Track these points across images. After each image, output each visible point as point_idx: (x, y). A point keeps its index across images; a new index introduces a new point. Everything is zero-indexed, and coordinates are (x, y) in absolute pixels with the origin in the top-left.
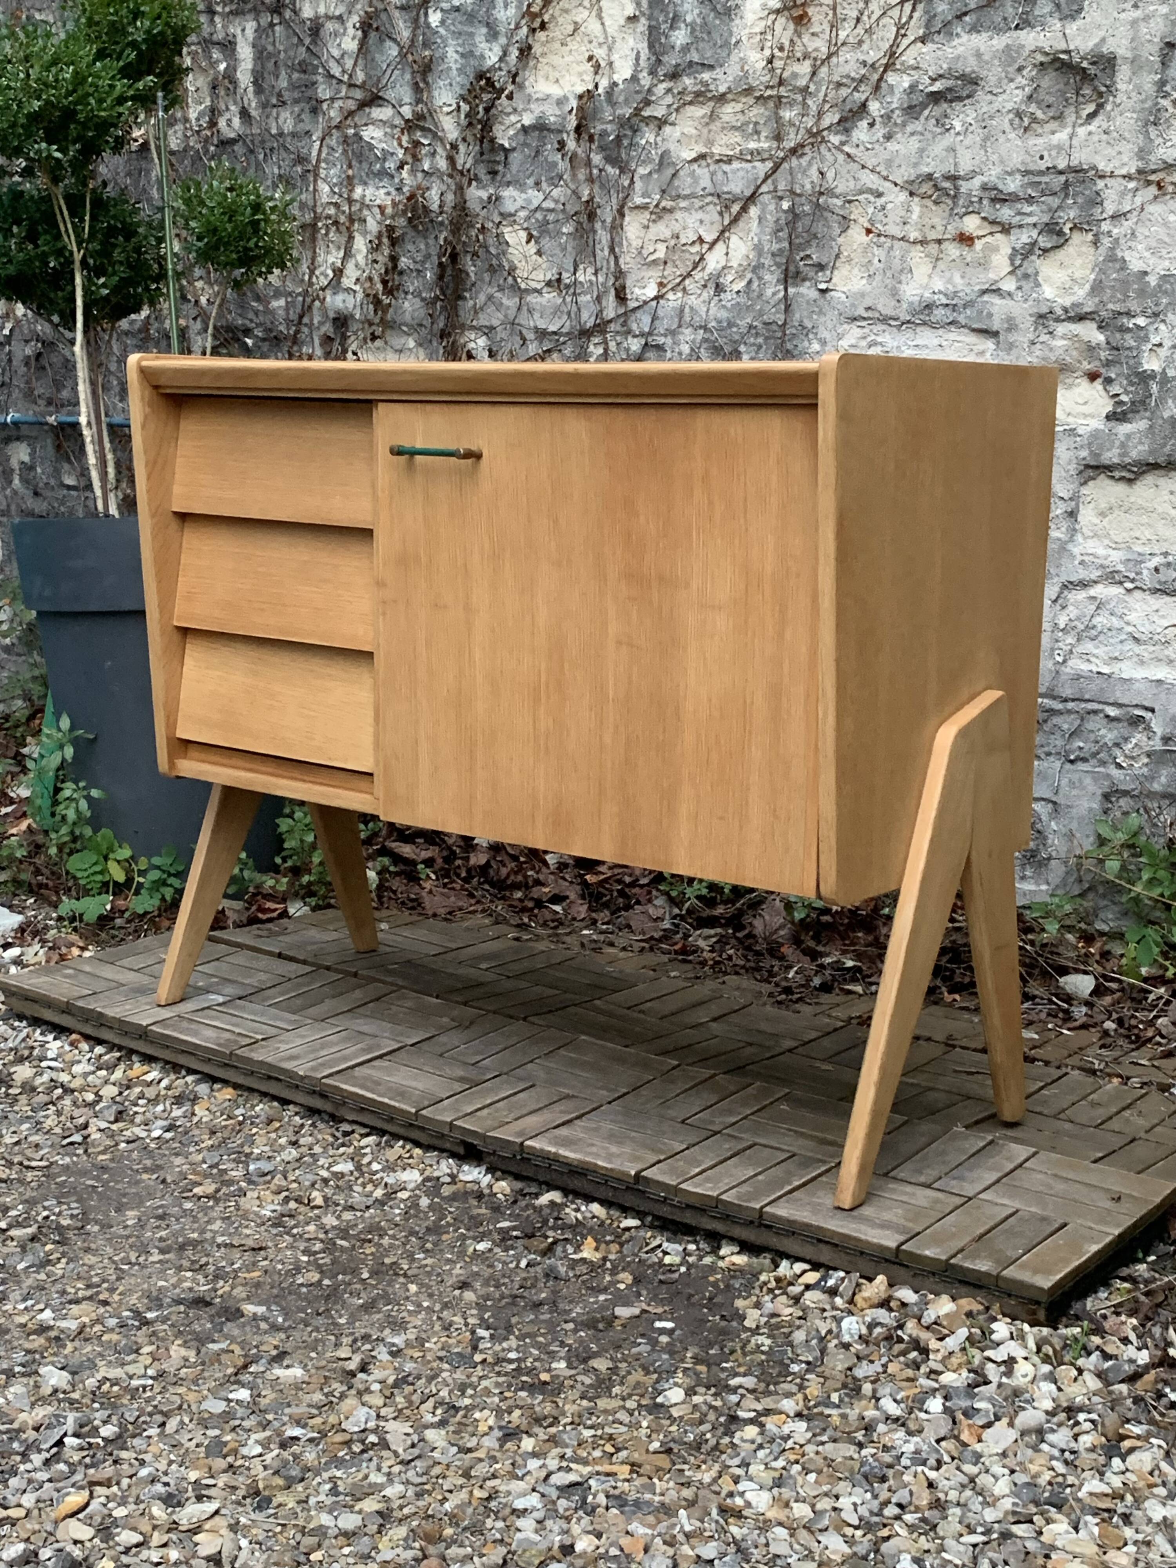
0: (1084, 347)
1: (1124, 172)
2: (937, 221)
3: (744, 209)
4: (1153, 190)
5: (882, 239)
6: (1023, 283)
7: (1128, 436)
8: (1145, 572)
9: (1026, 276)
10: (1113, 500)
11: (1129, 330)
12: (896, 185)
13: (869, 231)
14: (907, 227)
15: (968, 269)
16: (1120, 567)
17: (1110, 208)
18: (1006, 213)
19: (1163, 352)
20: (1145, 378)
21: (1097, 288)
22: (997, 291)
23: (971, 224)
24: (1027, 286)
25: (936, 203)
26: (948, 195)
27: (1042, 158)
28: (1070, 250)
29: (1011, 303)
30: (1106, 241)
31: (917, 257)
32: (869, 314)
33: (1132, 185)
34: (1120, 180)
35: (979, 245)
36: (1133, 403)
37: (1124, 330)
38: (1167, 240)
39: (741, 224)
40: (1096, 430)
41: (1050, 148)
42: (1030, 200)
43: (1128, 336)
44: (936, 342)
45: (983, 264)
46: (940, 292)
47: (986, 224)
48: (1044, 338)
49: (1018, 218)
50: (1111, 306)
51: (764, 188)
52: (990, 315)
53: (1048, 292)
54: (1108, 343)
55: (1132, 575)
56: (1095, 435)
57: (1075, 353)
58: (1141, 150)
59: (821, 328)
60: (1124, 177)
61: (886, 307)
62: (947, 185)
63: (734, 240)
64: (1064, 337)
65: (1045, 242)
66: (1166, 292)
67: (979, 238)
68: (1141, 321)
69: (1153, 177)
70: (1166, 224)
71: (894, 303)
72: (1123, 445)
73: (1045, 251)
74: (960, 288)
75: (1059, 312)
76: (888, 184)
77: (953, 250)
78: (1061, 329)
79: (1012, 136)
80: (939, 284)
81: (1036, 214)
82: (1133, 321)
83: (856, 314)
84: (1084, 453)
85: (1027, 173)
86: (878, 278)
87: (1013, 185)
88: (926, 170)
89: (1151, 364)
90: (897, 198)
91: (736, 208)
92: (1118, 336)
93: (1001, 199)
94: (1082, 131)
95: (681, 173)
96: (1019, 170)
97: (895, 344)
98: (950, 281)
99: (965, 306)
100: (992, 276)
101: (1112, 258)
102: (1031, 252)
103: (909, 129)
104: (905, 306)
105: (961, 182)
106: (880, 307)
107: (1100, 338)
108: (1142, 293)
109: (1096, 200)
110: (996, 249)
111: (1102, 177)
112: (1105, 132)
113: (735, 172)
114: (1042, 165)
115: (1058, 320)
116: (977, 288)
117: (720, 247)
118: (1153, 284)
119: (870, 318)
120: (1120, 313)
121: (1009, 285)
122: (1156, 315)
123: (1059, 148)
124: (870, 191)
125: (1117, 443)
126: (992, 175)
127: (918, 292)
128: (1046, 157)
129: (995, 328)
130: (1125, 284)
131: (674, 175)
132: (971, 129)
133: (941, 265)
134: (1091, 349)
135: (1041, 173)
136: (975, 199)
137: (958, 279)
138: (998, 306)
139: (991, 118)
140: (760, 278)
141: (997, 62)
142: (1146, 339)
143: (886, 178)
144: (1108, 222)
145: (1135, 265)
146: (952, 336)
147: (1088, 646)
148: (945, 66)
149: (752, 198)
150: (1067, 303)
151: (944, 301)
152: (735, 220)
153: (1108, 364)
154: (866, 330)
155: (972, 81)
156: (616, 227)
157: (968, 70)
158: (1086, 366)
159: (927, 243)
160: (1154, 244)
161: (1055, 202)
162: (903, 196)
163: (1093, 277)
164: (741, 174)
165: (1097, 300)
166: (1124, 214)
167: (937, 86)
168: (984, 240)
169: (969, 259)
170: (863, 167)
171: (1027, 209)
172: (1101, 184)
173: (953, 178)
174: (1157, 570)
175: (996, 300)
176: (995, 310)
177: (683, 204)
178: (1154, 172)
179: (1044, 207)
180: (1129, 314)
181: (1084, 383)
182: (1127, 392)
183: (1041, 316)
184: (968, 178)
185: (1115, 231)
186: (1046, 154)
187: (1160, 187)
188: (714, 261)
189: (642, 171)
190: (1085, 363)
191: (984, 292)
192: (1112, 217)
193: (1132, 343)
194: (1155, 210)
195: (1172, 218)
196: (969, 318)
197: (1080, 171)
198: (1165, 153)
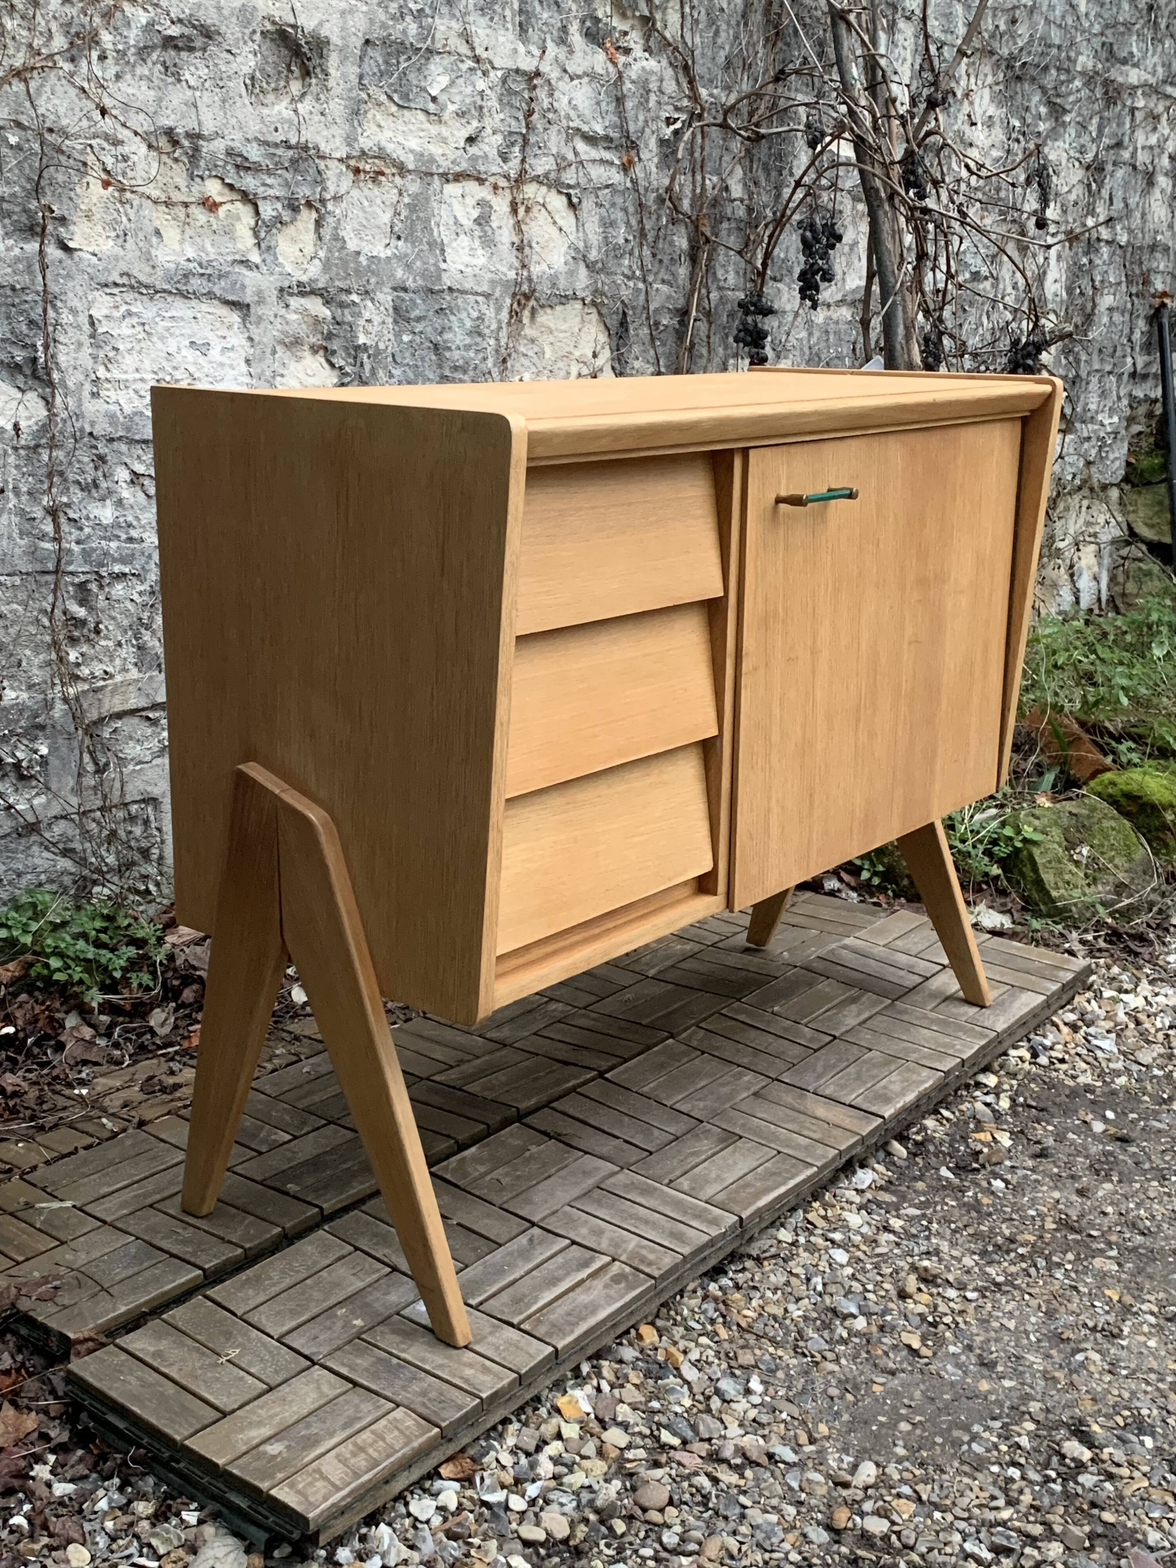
0: (310, 320)
1: (338, 155)
2: (182, 180)
4: (351, 175)
5: (128, 195)
6: (265, 256)
9: (269, 248)
11: (348, 306)
12: (136, 133)
13: (106, 184)
14: (151, 184)
15: (216, 237)
18: (250, 182)
19: (372, 326)
20: (358, 349)
21: (327, 265)
22: (245, 263)
23: (213, 189)
24: (269, 258)
25: (175, 160)
26: (187, 153)
27: (276, 130)
28: (299, 225)
29: (259, 275)
30: (332, 221)
31: (159, 217)
32: (125, 280)
33: (343, 169)
34: (336, 162)
35: (222, 211)
37: (342, 305)
38: (365, 223)
41: (284, 121)
42: (269, 173)
43: (346, 311)
44: (190, 314)
45: (229, 233)
46: (195, 260)
47: (227, 190)
48: (283, 312)
49: (262, 189)
50: (337, 283)
52: (243, 287)
53: (285, 266)
54: (334, 317)
57: (304, 326)
58: (348, 137)
59: (71, 295)
61: (141, 273)
62: (186, 142)
64: (296, 311)
65: (286, 216)
66: (373, 272)
67: (221, 204)
68: (355, 297)
69: (351, 164)
70: (363, 209)
71: (148, 269)
73: (281, 224)
74: (213, 257)
75: (296, 286)
76: (126, 132)
77: (200, 215)
78: (295, 303)
80: (191, 253)
82: (350, 297)
83: (111, 279)
85: (266, 143)
87: (254, 153)
88: (168, 123)
89: (365, 338)
90: (137, 149)
92: (340, 311)
93: (244, 166)
96: (257, 139)
97: (150, 315)
98: (203, 249)
99: (220, 277)
100: (239, 246)
101: (336, 238)
102: (274, 225)
104: (160, 273)
105: (201, 142)
106: (135, 272)
107: (325, 313)
108: (358, 272)
109: (319, 180)
110: (238, 218)
111: (323, 158)
112: (321, 114)
114: (279, 137)
115: (291, 295)
116: (230, 258)
118: (365, 263)
119: (124, 285)
120: (342, 290)
121: (255, 257)
122: (367, 292)
123: (290, 122)
124: (107, 137)
126: (235, 139)
127: (173, 258)
128: (280, 130)
129: (248, 300)
130: (344, 262)
132: (206, 85)
133: (189, 230)
134: (317, 321)
135: (276, 145)
136: (220, 163)
137: (209, 248)
138: (250, 277)
139: (229, 78)
141: (234, 20)
142: (360, 314)
143: (124, 125)
144: (332, 202)
145: (350, 245)
146: (205, 307)
148: (187, 11)
150: (304, 279)
151: (201, 271)
153: (329, 336)
154: (118, 299)
155: (208, 34)
157: (209, 21)
158: (313, 340)
159: (174, 204)
160: (358, 227)
161: (290, 177)
163: (322, 254)
165: (327, 276)
166: (342, 197)
167: (174, 31)
168: (224, 207)
169: (215, 227)
171: (269, 181)
172: (322, 164)
173: (195, 137)
175: (244, 271)
176: (247, 282)
179: (280, 180)
180: (348, 292)
181: (307, 354)
182: (347, 364)
183: (282, 290)
184: (209, 140)
185: (338, 211)
186: (279, 126)
187: (356, 173)
190: (310, 336)
191: (234, 262)
192: (335, 198)
193: (349, 318)
194: (355, 193)
195: (366, 204)
196: (223, 289)
197: (306, 148)
198: (365, 143)
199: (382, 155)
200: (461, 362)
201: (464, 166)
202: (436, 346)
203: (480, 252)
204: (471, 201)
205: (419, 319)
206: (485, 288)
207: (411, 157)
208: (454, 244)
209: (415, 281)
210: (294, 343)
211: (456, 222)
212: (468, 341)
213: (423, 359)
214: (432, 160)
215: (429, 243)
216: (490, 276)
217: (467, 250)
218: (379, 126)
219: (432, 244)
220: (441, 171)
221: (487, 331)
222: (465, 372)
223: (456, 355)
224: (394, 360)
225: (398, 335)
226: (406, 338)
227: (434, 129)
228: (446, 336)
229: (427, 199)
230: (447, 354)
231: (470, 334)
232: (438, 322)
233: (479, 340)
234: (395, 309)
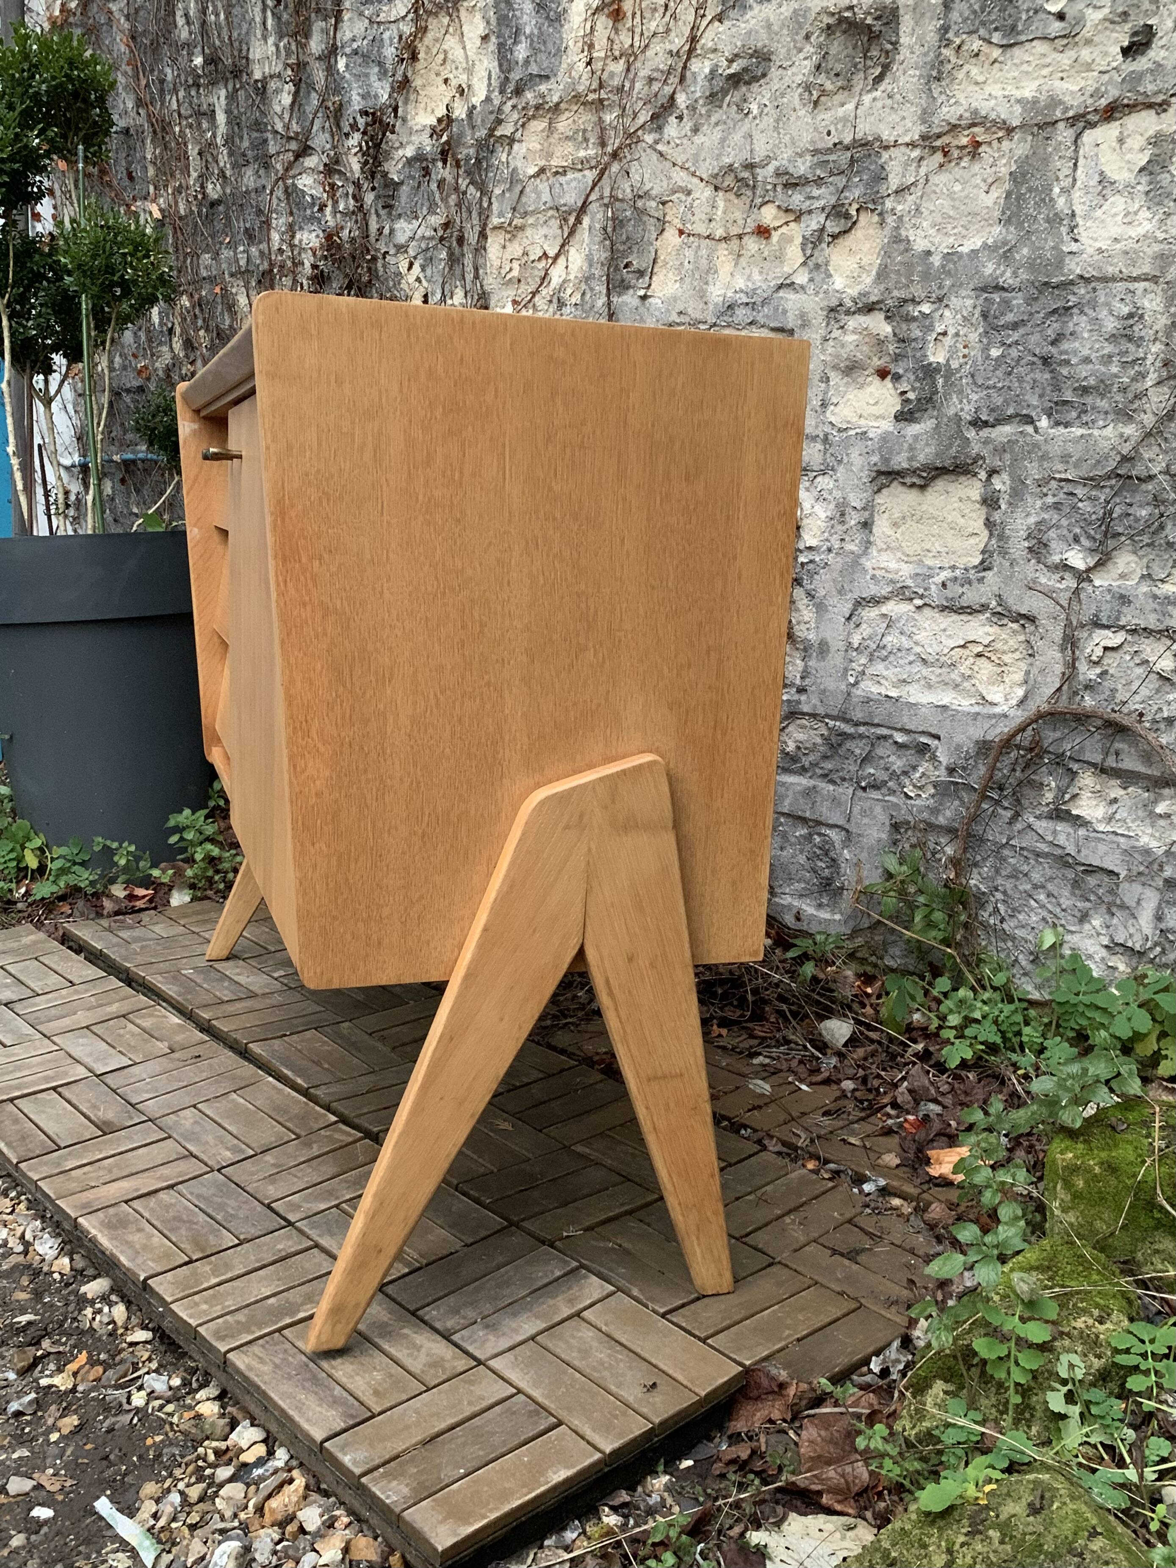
0: (874, 341)
1: (907, 139)
2: (738, 215)
3: (578, 221)
4: (939, 157)
5: (692, 239)
6: (814, 274)
7: (916, 438)
8: (933, 587)
9: (817, 266)
10: (905, 508)
11: (914, 319)
12: (702, 180)
13: (681, 232)
14: (713, 223)
15: (766, 264)
16: (909, 583)
17: (894, 182)
18: (797, 199)
19: (948, 341)
20: (929, 372)
21: (882, 274)
22: (791, 285)
23: (769, 215)
24: (818, 277)
25: (738, 196)
26: (747, 185)
27: (829, 133)
28: (858, 233)
29: (804, 297)
30: (890, 220)
31: (723, 255)
32: (681, 318)
33: (916, 153)
34: (904, 149)
35: (775, 236)
36: (919, 400)
37: (910, 319)
38: (951, 213)
39: (577, 236)
40: (887, 433)
41: (836, 121)
42: (819, 182)
43: (914, 325)
45: (779, 257)
46: (742, 291)
47: (782, 214)
48: (836, 333)
49: (808, 203)
50: (896, 293)
51: (593, 197)
52: (785, 312)
53: (839, 282)
54: (895, 335)
55: (921, 591)
56: (885, 438)
57: (865, 348)
58: (924, 111)
60: (907, 145)
61: (695, 310)
62: (746, 174)
63: (572, 251)
64: (854, 332)
65: (832, 227)
66: (949, 273)
67: (775, 229)
68: (926, 308)
69: (938, 143)
70: (951, 195)
71: (702, 305)
72: (911, 448)
73: (835, 237)
74: (758, 284)
75: (849, 303)
76: (696, 181)
77: (752, 244)
78: (853, 322)
79: (802, 113)
80: (740, 283)
81: (825, 196)
82: (919, 308)
83: (670, 319)
84: (875, 459)
85: (816, 152)
86: (688, 280)
87: (803, 167)
88: (727, 161)
89: (937, 356)
90: (703, 193)
91: (572, 220)
92: (904, 326)
93: (792, 184)
94: (867, 98)
95: (528, 189)
96: (808, 150)
98: (750, 278)
99: (763, 304)
100: (787, 269)
101: (897, 239)
102: (820, 240)
103: (713, 119)
104: (711, 308)
105: (758, 170)
106: (690, 310)
107: (886, 329)
108: (926, 276)
109: (880, 177)
110: (790, 240)
111: (887, 148)
112: (889, 97)
113: (568, 183)
114: (830, 141)
115: (848, 313)
116: (773, 283)
117: (562, 261)
118: (937, 264)
119: (682, 323)
120: (905, 301)
121: (801, 278)
122: (940, 300)
123: (845, 119)
124: (681, 189)
125: (906, 446)
126: (784, 158)
127: (722, 292)
128: (833, 132)
129: (790, 326)
130: (909, 266)
131: (521, 192)
132: (766, 110)
133: (743, 261)
134: (881, 342)
135: (829, 151)
136: (769, 187)
137: (756, 276)
138: (791, 300)
139: (783, 95)
140: (592, 289)
141: (785, 32)
142: (930, 328)
143: (694, 174)
144: (892, 198)
145: (920, 245)
147: (879, 668)
148: (739, 44)
149: (583, 209)
150: (856, 293)
151: (745, 300)
152: (572, 233)
153: (897, 358)
155: (763, 57)
156: (480, 249)
157: (759, 45)
158: (877, 362)
159: (730, 239)
160: (939, 220)
161: (841, 181)
162: (708, 191)
163: (878, 262)
164: (574, 184)
165: (882, 287)
166: (908, 188)
167: (735, 68)
168: (780, 231)
169: (766, 254)
170: (674, 165)
171: (816, 192)
172: (885, 156)
173: (750, 166)
174: (944, 585)
175: (790, 295)
176: (789, 306)
177: (531, 220)
178: (939, 136)
179: (832, 188)
180: (914, 301)
181: (876, 380)
182: (913, 389)
183: (832, 310)
184: (763, 165)
185: (900, 208)
186: (832, 128)
187: (945, 154)
188: (557, 274)
189: (497, 191)
190: (875, 359)
191: (780, 287)
192: (897, 192)
193: (918, 333)
194: (940, 180)
195: (957, 187)
196: (767, 316)
197: (865, 144)
198: (948, 113)
199: (977, 121)
200: (1092, 381)
201: (1113, 93)
202: (1046, 361)
203: (1145, 214)
204: (1136, 142)
205: (1015, 326)
206: (1146, 269)
207: (1018, 109)
208: (1099, 213)
209: (1015, 274)
210: (851, 369)
211: (1103, 180)
212: (1108, 349)
213: (1020, 379)
214: (1054, 102)
215: (1048, 220)
216: (1156, 248)
217: (1120, 218)
218: (977, 83)
219: (1055, 220)
220: (1071, 114)
221: (1148, 334)
222: (1102, 396)
223: (1083, 371)
224: (975, 383)
225: (986, 349)
226: (995, 353)
227: (1065, 59)
228: (1065, 346)
229: (1046, 160)
230: (1065, 371)
231: (1112, 338)
232: (1053, 328)
233: (1131, 347)
234: (985, 315)
